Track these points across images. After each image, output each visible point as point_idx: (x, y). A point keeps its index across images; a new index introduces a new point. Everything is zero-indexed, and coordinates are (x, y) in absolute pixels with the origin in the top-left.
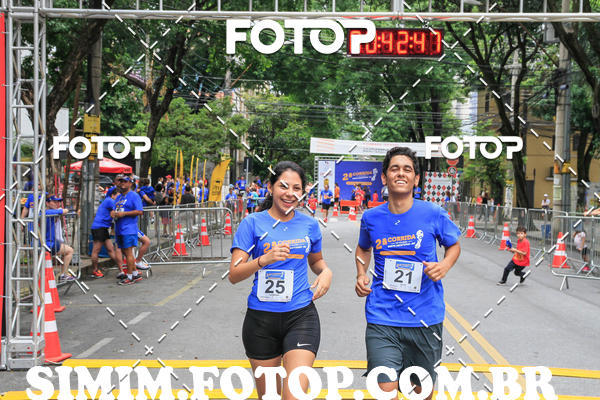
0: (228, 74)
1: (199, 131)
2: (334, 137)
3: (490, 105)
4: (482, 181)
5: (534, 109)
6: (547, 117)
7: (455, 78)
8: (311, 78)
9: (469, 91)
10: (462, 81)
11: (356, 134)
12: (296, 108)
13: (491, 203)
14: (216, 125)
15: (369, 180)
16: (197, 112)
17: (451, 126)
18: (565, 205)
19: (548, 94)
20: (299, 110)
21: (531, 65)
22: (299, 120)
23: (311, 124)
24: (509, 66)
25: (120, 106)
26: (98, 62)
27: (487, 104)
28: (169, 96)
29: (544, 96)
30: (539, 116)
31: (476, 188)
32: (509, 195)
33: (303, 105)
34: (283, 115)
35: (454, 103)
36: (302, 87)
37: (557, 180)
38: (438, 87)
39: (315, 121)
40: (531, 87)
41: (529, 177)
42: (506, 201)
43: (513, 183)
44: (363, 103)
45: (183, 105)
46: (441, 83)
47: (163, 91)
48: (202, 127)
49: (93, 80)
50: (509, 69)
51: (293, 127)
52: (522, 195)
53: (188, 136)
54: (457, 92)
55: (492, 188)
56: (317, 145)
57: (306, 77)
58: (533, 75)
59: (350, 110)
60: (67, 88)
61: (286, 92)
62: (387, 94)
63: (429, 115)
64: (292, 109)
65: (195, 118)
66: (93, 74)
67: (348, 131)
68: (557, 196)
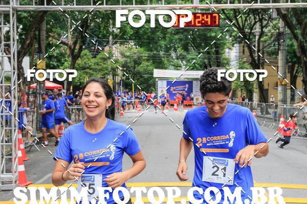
0: (111, 37)
1: (96, 67)
2: (166, 69)
3: (245, 51)
4: (242, 90)
5: (268, 52)
6: (274, 56)
7: (227, 37)
8: (153, 39)
9: (234, 44)
10: (231, 39)
11: (177, 67)
12: (146, 54)
13: (247, 101)
14: (105, 64)
15: (184, 90)
16: (95, 57)
17: (226, 62)
18: (284, 101)
19: (274, 45)
20: (147, 55)
21: (265, 30)
22: (148, 60)
23: (154, 63)
24: (254, 31)
25: (55, 55)
26: (44, 33)
27: (244, 50)
28: (81, 49)
29: (272, 45)
30: (270, 56)
31: (239, 93)
32: (256, 97)
33: (149, 53)
34: (140, 58)
35: (227, 50)
36: (149, 43)
37: (280, 88)
38: (218, 42)
39: (156, 61)
40: (265, 41)
41: (266, 87)
42: (254, 99)
43: (257, 90)
44: (180, 51)
45: (88, 54)
46: (220, 40)
47: (77, 47)
48: (98, 65)
49: (41, 42)
50: (254, 33)
51: (144, 64)
52: (262, 97)
53: (91, 69)
54: (228, 45)
55: (247, 93)
56: (157, 73)
57: (151, 38)
58: (266, 35)
59: (173, 55)
60: (28, 46)
61: (141, 46)
62: (192, 46)
63: (214, 56)
64: (143, 55)
65: (94, 60)
66: (41, 39)
67: (173, 65)
68: (280, 97)
